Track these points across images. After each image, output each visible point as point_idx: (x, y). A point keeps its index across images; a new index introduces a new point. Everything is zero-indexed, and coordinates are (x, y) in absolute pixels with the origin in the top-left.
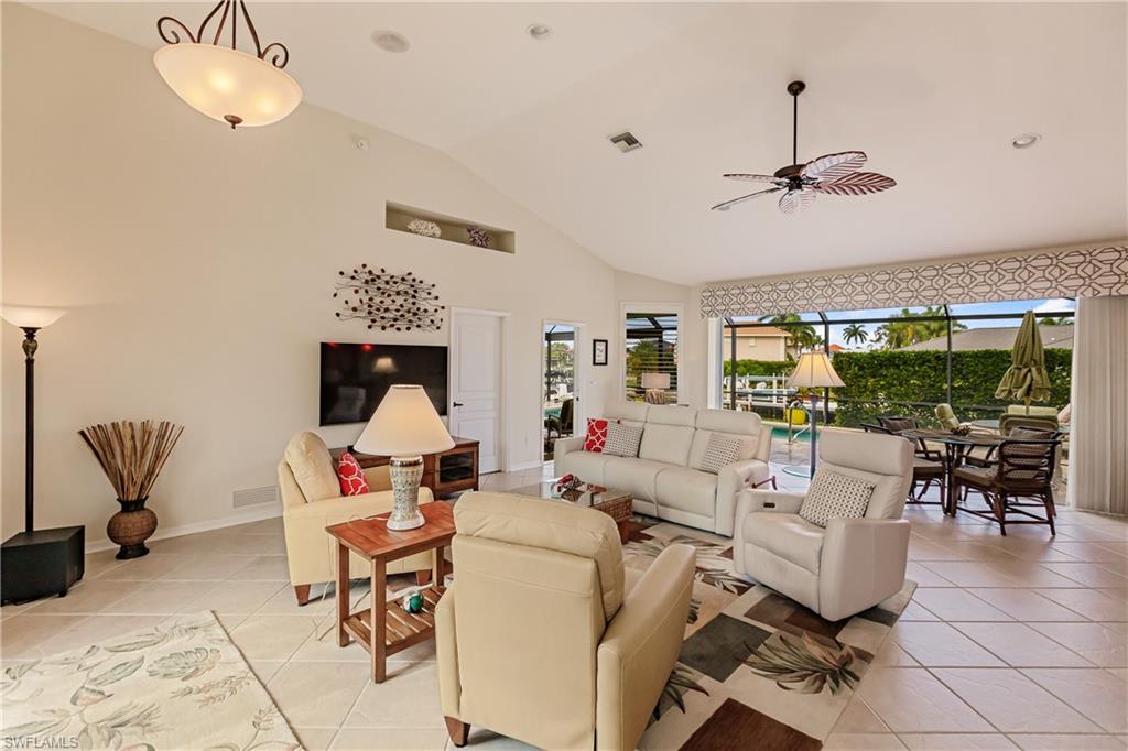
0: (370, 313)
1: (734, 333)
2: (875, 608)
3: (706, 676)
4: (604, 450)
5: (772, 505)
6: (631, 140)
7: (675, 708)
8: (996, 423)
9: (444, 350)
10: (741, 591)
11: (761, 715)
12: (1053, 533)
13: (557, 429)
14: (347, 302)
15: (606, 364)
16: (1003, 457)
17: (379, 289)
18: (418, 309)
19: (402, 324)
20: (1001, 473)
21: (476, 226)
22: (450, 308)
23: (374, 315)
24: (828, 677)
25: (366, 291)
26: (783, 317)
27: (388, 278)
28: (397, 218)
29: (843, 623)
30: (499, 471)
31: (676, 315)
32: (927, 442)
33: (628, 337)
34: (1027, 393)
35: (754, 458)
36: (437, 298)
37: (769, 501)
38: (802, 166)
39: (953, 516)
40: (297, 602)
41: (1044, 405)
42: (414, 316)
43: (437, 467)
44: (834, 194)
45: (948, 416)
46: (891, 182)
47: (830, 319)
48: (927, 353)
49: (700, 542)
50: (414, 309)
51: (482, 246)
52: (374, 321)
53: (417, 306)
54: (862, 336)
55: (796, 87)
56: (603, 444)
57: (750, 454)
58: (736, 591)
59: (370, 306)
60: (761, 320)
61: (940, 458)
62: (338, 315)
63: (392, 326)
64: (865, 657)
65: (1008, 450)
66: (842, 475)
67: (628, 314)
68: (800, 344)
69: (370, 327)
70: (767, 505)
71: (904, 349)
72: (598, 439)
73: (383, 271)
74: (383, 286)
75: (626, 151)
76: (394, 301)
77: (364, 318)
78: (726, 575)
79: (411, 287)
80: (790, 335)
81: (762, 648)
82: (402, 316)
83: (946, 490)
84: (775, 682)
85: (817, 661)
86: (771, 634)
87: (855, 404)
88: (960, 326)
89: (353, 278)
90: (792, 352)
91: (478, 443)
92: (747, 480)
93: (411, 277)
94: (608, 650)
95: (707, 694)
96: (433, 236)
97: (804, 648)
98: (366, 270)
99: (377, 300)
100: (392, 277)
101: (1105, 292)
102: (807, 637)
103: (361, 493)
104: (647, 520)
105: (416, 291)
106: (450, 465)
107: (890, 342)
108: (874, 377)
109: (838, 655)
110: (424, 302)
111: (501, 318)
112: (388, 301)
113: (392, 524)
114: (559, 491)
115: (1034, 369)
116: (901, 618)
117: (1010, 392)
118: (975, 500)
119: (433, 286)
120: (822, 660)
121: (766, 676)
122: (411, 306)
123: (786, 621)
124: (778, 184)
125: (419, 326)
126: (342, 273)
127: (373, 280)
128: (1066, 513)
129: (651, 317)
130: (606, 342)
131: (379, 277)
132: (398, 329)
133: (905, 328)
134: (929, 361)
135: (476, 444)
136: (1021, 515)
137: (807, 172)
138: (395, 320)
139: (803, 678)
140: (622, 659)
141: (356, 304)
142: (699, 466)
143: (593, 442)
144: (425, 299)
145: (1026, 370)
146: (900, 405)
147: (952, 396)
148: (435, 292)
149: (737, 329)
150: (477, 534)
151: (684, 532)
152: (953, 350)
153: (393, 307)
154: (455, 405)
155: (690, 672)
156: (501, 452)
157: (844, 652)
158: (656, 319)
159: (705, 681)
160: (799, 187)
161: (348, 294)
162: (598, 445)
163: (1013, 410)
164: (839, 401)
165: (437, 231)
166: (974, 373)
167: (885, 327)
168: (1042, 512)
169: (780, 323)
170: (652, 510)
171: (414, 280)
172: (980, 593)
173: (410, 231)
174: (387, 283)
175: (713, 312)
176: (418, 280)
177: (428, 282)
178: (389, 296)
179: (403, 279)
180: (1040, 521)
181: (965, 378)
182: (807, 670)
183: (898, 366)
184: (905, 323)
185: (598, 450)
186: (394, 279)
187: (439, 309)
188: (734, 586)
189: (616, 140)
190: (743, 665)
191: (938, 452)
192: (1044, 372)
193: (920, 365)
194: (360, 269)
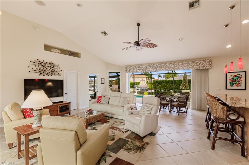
0: (40, 71)
1: (134, 76)
2: (152, 133)
3: (113, 153)
4: (101, 103)
5: (133, 113)
6: (105, 33)
7: (104, 162)
8: (179, 94)
9: (62, 81)
10: (126, 132)
11: (123, 160)
12: (187, 114)
13: (93, 98)
14: (32, 69)
15: (104, 83)
16: (178, 100)
17: (42, 65)
18: (54, 71)
19: (49, 74)
20: (178, 103)
21: (71, 51)
22: (63, 70)
23: (41, 72)
24: (139, 149)
25: (39, 66)
26: (146, 73)
27: (45, 63)
28: (48, 48)
29: (145, 137)
30: (78, 109)
31: (119, 73)
32: (167, 98)
33: (109, 77)
34: (185, 88)
35: (132, 103)
36: (60, 68)
37: (132, 112)
38: (139, 41)
39: (171, 112)
40: (9, 148)
41: (188, 90)
42: (53, 72)
43: (59, 109)
44: (146, 47)
45: (172, 92)
46: (157, 46)
47: (152, 74)
48: (170, 80)
49: (120, 122)
50: (53, 71)
51: (72, 56)
52: (41, 73)
53: (54, 70)
54: (161, 77)
55: (138, 24)
56: (100, 101)
57: (131, 102)
58: (124, 132)
59: (40, 70)
60: (142, 74)
61: (168, 101)
62: (30, 72)
63: (46, 75)
64: (147, 144)
65: (179, 99)
66: (147, 106)
67: (109, 72)
68: (149, 79)
69: (40, 75)
70: (132, 113)
71: (168, 79)
72: (100, 100)
73: (44, 61)
74: (44, 65)
75: (105, 36)
76: (47, 69)
77: (38, 73)
78: (123, 129)
79: (52, 65)
80: (147, 77)
81: (127, 145)
82: (50, 72)
83: (169, 107)
84: (127, 152)
85: (138, 146)
86: (129, 141)
87: (157, 91)
88: (178, 75)
89: (34, 63)
90: (148, 80)
91: (70, 102)
92: (130, 108)
93: (52, 63)
94: (79, 153)
95: (112, 157)
96: (58, 53)
97: (136, 143)
98: (38, 61)
99: (42, 68)
100: (46, 63)
101: (196, 69)
102: (137, 141)
103: (30, 117)
104: (109, 118)
105: (53, 66)
106: (64, 108)
107: (166, 78)
108: (160, 85)
109: (142, 144)
110: (56, 69)
111: (78, 73)
112: (45, 69)
113: (34, 126)
114: (87, 113)
115: (186, 83)
116: (157, 134)
117: (182, 88)
118: (175, 109)
119: (58, 65)
120: (139, 146)
121: (126, 151)
122: (52, 70)
123: (134, 138)
124: (135, 45)
125: (54, 75)
126: (31, 61)
127: (41, 63)
128: (190, 110)
129: (117, 73)
130: (104, 78)
131: (42, 63)
132: (48, 76)
133: (168, 75)
134: (170, 82)
135: (70, 103)
136: (182, 111)
137: (140, 42)
138: (47, 73)
139: (134, 150)
140: (82, 154)
141: (36, 69)
142: (121, 105)
143: (98, 101)
144: (56, 68)
145: (185, 83)
146: (165, 91)
147: (174, 88)
148: (59, 67)
149: (135, 76)
150: (47, 127)
151: (117, 120)
152: (174, 80)
153: (47, 70)
154: (65, 94)
155: (109, 152)
156: (78, 104)
157: (143, 143)
158: (118, 73)
159: (112, 154)
160: (139, 46)
161: (33, 66)
162: (99, 102)
163: (183, 91)
164: (154, 90)
165: (60, 52)
166: (178, 84)
167: (165, 75)
168: (185, 110)
169: (146, 74)
170: (110, 115)
171: (53, 63)
172: (172, 127)
173: (52, 51)
174: (45, 64)
175: (127, 72)
176: (54, 64)
177: (57, 64)
178: (45, 67)
179: (50, 63)
180: (185, 112)
181: (176, 85)
182: (135, 148)
183: (165, 83)
184: (168, 74)
185: (99, 103)
186: (47, 63)
187: (60, 71)
188: (125, 131)
189: (102, 33)
190: (122, 149)
191: (168, 100)
192: (188, 84)
193: (169, 83)
194: (36, 60)
